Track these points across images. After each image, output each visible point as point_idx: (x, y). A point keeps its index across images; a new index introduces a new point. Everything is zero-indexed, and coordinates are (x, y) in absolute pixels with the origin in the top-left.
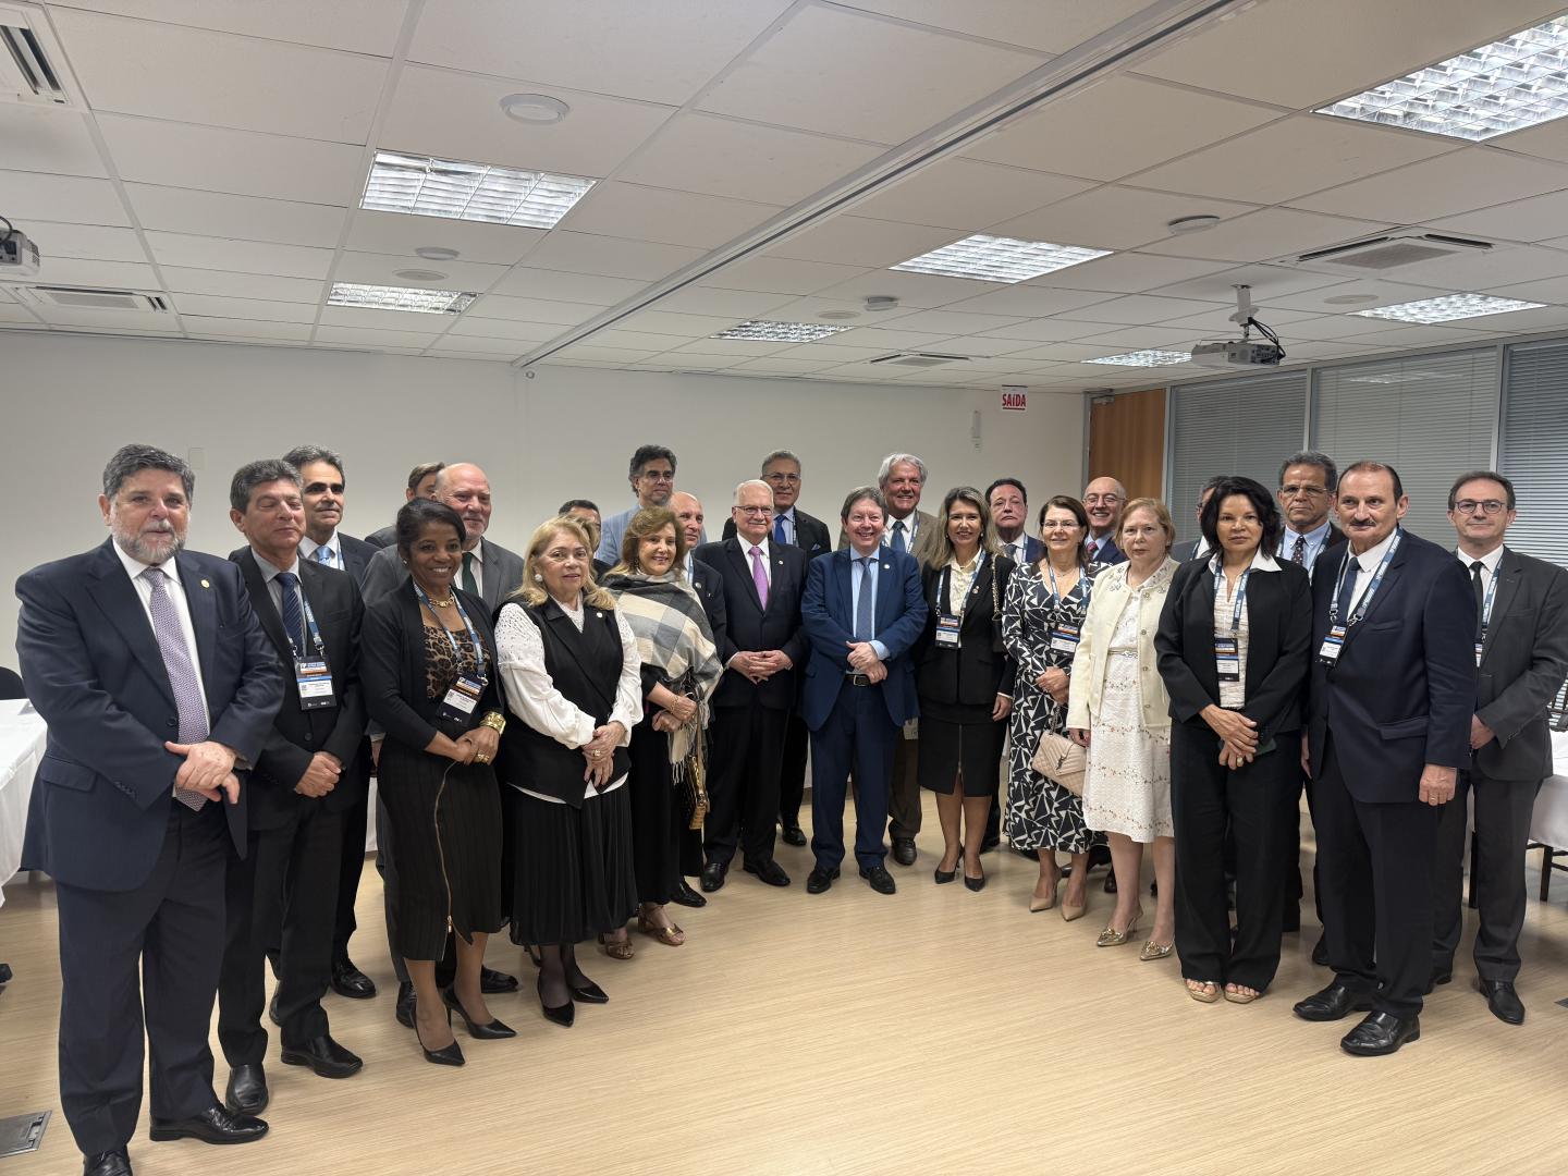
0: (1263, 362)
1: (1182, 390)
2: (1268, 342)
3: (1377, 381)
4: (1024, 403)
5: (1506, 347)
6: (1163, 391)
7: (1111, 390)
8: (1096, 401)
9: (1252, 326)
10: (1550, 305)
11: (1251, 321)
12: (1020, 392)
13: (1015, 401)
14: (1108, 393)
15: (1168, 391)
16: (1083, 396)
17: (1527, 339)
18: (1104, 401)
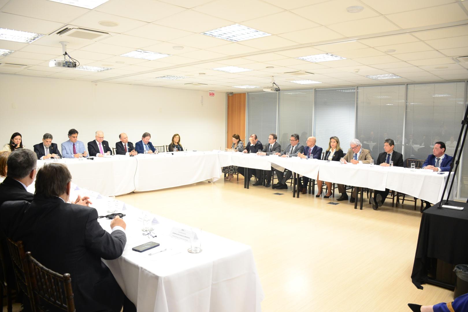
0: (276, 91)
1: (249, 93)
2: (277, 87)
3: (290, 94)
4: (214, 95)
5: (315, 89)
6: (246, 93)
7: (233, 93)
8: (229, 95)
9: (274, 84)
10: (323, 83)
11: (274, 83)
12: (213, 92)
13: (212, 94)
14: (232, 93)
15: (246, 94)
16: (225, 94)
17: (319, 88)
18: (231, 95)
